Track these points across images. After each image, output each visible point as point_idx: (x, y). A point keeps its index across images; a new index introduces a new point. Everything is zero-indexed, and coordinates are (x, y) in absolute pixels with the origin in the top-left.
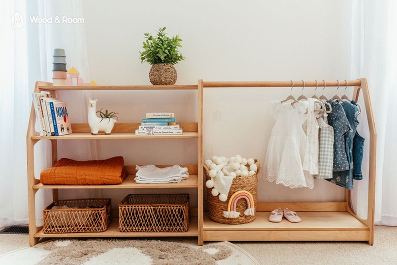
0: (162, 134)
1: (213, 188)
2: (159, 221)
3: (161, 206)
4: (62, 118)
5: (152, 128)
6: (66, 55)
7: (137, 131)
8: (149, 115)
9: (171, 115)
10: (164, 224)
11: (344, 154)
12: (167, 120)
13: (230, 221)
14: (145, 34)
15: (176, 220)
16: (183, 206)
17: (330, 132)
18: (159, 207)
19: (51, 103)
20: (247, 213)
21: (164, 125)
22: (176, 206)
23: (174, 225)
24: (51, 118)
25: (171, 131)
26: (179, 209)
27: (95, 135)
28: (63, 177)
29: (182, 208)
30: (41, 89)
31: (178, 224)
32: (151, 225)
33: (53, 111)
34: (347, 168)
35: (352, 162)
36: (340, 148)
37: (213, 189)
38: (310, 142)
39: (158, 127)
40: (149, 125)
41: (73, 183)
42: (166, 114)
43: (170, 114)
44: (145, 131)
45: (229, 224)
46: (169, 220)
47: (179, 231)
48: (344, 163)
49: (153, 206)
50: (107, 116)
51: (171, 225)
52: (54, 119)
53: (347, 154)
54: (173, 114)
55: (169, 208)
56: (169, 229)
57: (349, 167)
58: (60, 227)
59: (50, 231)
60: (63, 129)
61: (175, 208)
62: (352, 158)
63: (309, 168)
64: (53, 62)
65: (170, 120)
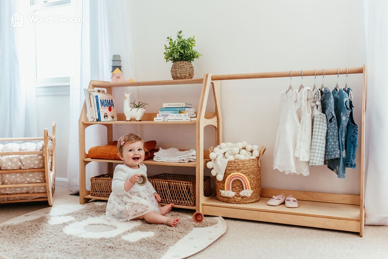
0: (174, 120)
1: (213, 168)
2: (172, 195)
3: (173, 182)
4: (107, 108)
5: (167, 115)
6: (121, 59)
7: (155, 118)
8: (165, 105)
9: (183, 105)
10: (175, 198)
11: (335, 142)
12: (179, 109)
13: (227, 200)
14: (168, 38)
15: (185, 196)
16: (190, 184)
17: (322, 120)
18: (172, 183)
19: (97, 96)
20: (242, 193)
21: (176, 113)
22: (185, 183)
23: (183, 199)
24: (96, 108)
25: (181, 118)
26: (187, 186)
27: (127, 121)
28: (102, 153)
29: (189, 184)
30: (94, 86)
31: (186, 199)
32: (166, 198)
33: (97, 102)
34: (337, 156)
35: (344, 151)
36: (331, 136)
37: (213, 170)
38: (302, 129)
39: (171, 114)
40: (165, 113)
41: (108, 158)
42: (178, 104)
43: (181, 104)
44: (162, 118)
45: (227, 202)
46: (179, 196)
47: (186, 205)
48: (334, 150)
49: (168, 182)
50: (138, 107)
51: (181, 199)
52: (98, 108)
53: (339, 142)
54: (184, 104)
55: (179, 184)
56: (179, 202)
57: (340, 155)
58: (100, 192)
59: (94, 194)
60: (107, 116)
61: (184, 184)
62: (344, 147)
63: (299, 154)
64: (112, 65)
65: (181, 109)
